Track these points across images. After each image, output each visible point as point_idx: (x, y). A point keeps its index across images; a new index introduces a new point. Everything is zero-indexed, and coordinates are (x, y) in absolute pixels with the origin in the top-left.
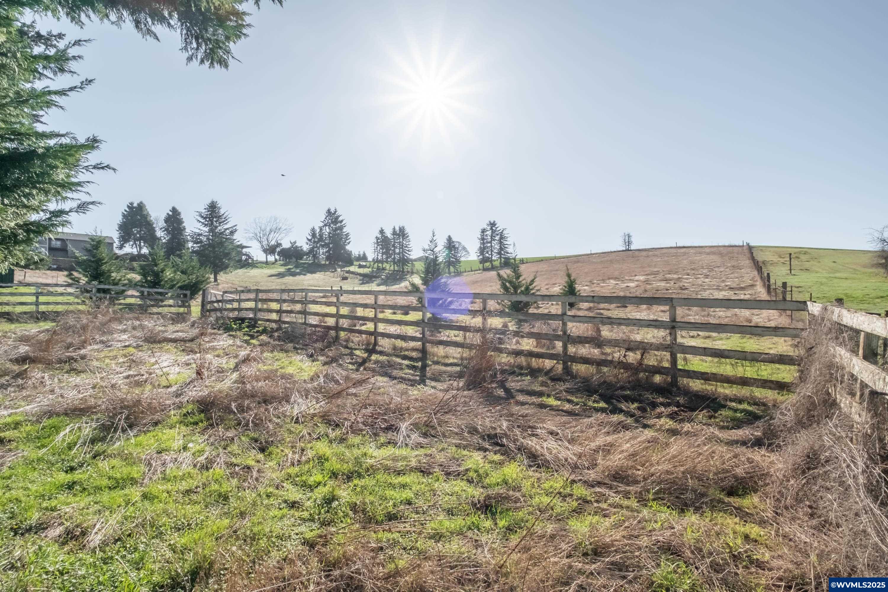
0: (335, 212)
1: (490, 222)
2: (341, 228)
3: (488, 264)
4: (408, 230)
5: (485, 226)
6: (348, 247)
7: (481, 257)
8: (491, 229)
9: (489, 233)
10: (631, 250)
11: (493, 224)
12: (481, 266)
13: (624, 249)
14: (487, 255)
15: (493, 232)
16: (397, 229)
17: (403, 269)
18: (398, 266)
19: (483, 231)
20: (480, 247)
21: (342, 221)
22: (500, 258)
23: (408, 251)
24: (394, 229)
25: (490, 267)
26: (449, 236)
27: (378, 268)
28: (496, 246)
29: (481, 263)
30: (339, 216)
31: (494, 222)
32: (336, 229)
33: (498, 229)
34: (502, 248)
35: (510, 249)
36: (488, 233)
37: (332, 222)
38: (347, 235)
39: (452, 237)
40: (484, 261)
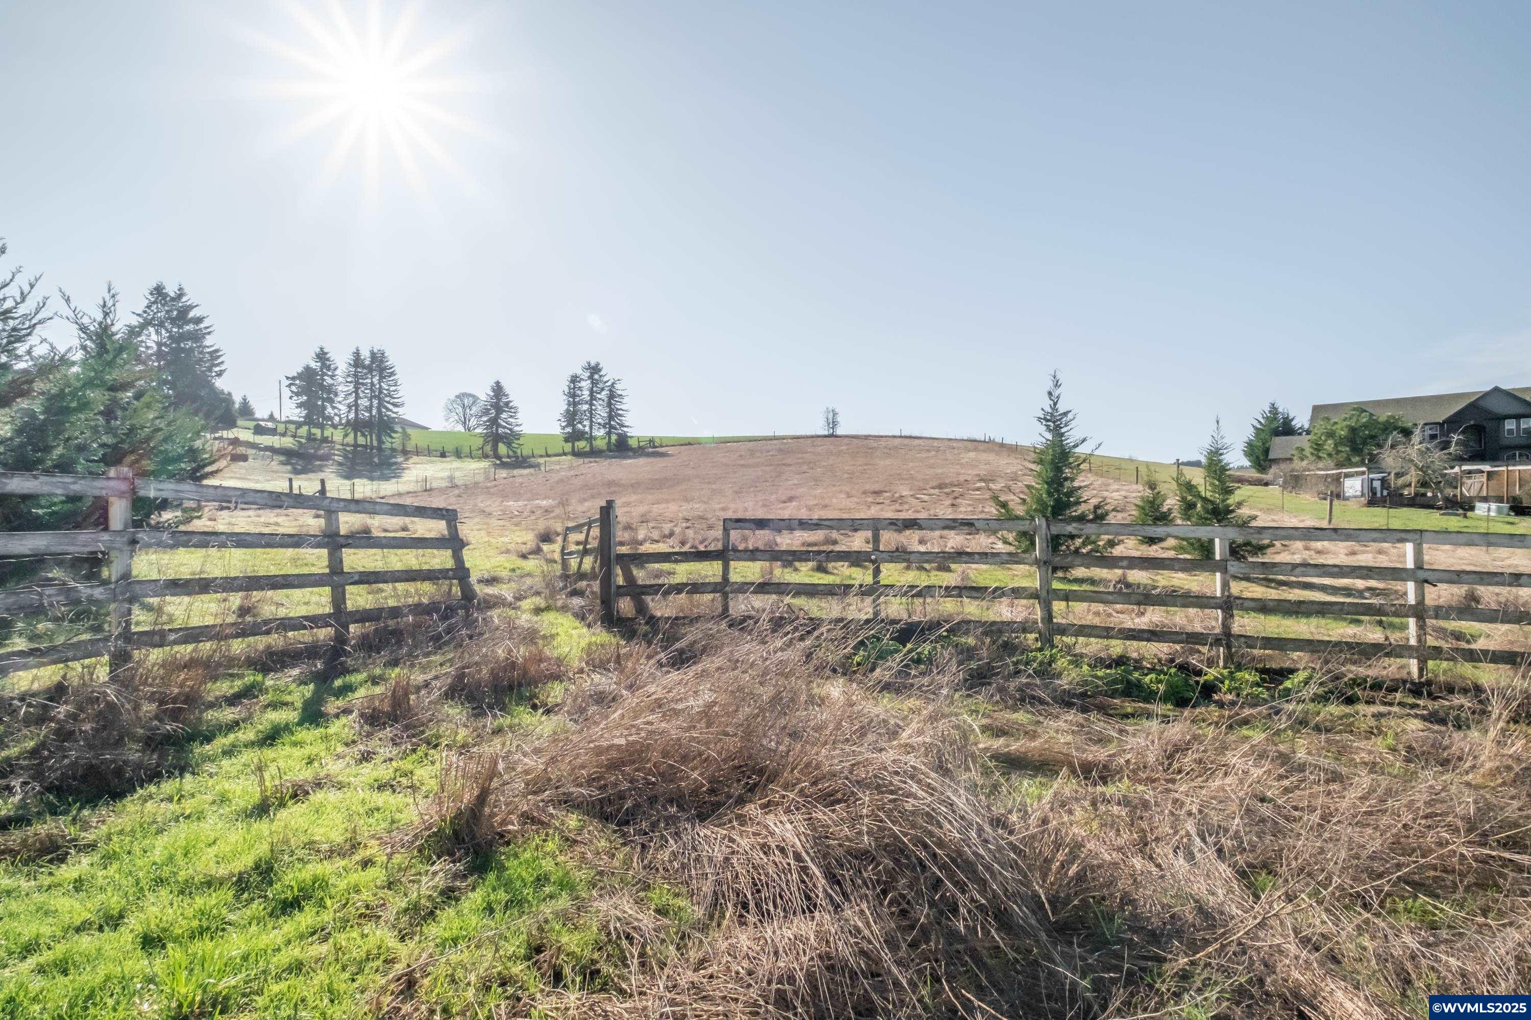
0: (180, 296)
1: (589, 363)
2: (197, 337)
3: (581, 444)
4: (392, 359)
5: (579, 372)
6: (220, 384)
7: (569, 430)
8: (591, 377)
9: (586, 384)
10: (837, 436)
11: (594, 370)
12: (568, 447)
13: (826, 433)
14: (580, 426)
15: (594, 383)
16: (365, 354)
17: (380, 442)
18: (363, 435)
19: (574, 379)
20: (568, 411)
21: (199, 320)
22: (609, 433)
23: (395, 405)
24: (357, 354)
25: (587, 449)
26: (498, 383)
27: (310, 438)
28: (601, 412)
29: (566, 440)
30: (191, 307)
31: (598, 364)
32: (182, 337)
33: (605, 379)
34: (613, 414)
35: (628, 420)
36: (583, 384)
37: (173, 321)
38: (215, 355)
39: (503, 384)
40: (574, 436)
